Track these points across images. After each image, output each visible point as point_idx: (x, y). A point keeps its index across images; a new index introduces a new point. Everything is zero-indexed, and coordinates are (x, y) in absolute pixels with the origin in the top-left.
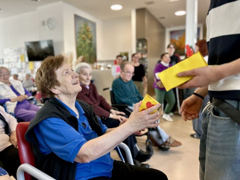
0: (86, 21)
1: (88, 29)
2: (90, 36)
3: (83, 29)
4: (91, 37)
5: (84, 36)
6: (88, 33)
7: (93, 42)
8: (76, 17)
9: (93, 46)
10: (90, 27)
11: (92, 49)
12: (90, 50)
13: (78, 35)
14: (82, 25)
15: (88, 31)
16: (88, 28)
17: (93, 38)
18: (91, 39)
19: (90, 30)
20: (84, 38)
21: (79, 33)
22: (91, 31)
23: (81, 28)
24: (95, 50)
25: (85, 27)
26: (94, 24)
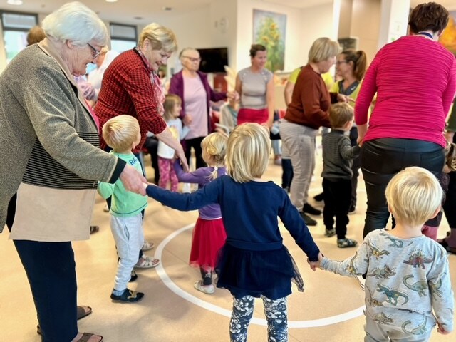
0: (271, 15)
1: (273, 26)
2: (275, 36)
3: (265, 28)
4: (278, 37)
5: (266, 37)
6: (273, 32)
7: (280, 43)
8: (256, 12)
9: (279, 49)
10: (277, 23)
11: (277, 54)
12: (274, 55)
13: (257, 36)
14: (264, 23)
15: (272, 29)
16: (272, 24)
17: (281, 38)
18: (276, 40)
19: (276, 26)
20: (265, 40)
21: (258, 34)
22: (277, 29)
23: (263, 26)
24: (282, 55)
25: (269, 25)
26: (283, 18)
